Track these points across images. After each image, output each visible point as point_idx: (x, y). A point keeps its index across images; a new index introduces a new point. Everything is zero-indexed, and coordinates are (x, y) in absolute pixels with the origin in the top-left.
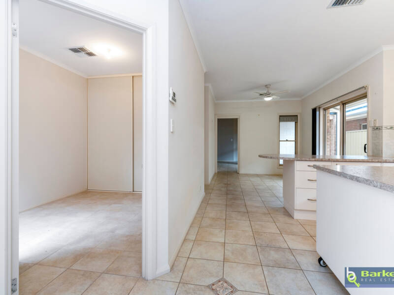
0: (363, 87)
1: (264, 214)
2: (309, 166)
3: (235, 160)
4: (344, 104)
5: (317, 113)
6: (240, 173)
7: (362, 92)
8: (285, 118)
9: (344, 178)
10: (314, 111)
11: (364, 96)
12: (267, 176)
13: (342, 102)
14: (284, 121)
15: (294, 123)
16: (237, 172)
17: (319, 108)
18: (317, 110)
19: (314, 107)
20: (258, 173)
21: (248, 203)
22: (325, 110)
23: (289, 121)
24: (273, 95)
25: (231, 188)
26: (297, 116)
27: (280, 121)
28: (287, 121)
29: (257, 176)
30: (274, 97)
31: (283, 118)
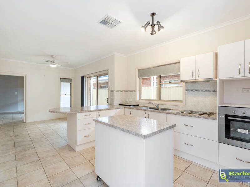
0: (107, 70)
1: (54, 156)
2: (85, 115)
3: (20, 110)
4: (98, 76)
5: (84, 79)
6: (27, 122)
7: (106, 72)
8: (64, 80)
9: (114, 129)
10: (83, 78)
11: (107, 74)
12: (51, 121)
13: (97, 75)
14: (63, 82)
15: (70, 83)
16: (23, 122)
17: (85, 76)
18: (84, 77)
19: (82, 75)
20: (43, 120)
21: (39, 150)
22: (88, 78)
23: (67, 82)
24: (57, 63)
25: (19, 140)
26: (72, 79)
27: (61, 81)
28: (65, 82)
29: (43, 122)
30: (57, 65)
31: (63, 80)
